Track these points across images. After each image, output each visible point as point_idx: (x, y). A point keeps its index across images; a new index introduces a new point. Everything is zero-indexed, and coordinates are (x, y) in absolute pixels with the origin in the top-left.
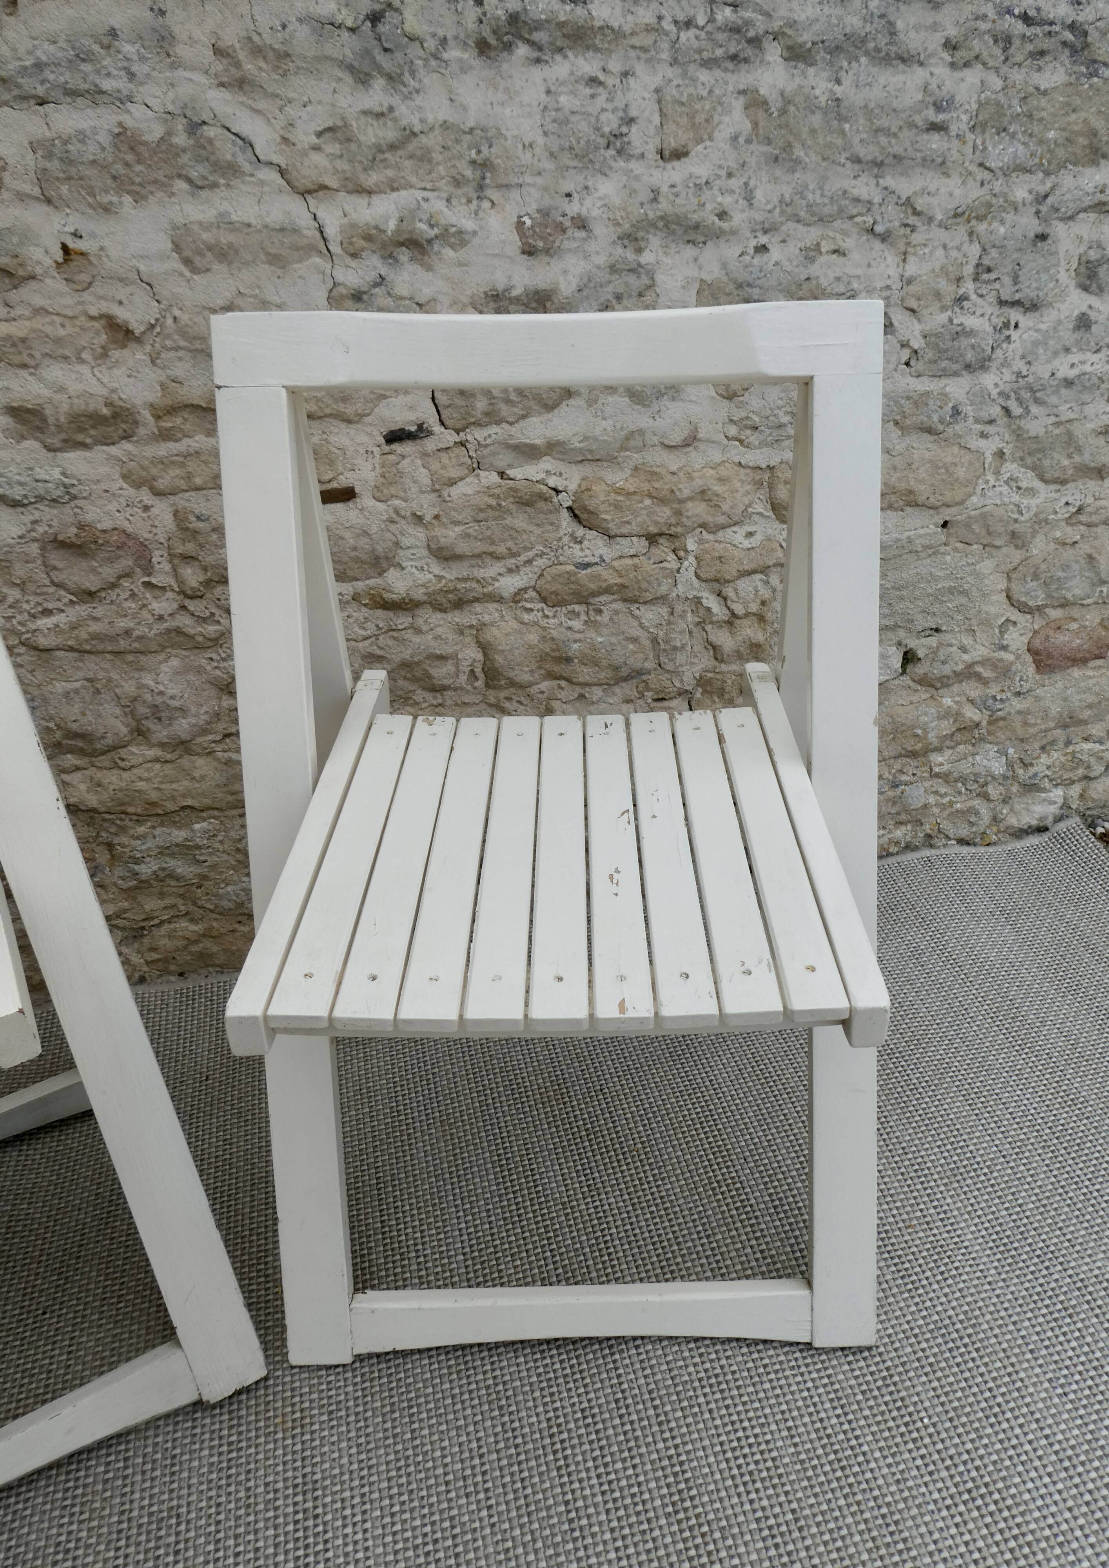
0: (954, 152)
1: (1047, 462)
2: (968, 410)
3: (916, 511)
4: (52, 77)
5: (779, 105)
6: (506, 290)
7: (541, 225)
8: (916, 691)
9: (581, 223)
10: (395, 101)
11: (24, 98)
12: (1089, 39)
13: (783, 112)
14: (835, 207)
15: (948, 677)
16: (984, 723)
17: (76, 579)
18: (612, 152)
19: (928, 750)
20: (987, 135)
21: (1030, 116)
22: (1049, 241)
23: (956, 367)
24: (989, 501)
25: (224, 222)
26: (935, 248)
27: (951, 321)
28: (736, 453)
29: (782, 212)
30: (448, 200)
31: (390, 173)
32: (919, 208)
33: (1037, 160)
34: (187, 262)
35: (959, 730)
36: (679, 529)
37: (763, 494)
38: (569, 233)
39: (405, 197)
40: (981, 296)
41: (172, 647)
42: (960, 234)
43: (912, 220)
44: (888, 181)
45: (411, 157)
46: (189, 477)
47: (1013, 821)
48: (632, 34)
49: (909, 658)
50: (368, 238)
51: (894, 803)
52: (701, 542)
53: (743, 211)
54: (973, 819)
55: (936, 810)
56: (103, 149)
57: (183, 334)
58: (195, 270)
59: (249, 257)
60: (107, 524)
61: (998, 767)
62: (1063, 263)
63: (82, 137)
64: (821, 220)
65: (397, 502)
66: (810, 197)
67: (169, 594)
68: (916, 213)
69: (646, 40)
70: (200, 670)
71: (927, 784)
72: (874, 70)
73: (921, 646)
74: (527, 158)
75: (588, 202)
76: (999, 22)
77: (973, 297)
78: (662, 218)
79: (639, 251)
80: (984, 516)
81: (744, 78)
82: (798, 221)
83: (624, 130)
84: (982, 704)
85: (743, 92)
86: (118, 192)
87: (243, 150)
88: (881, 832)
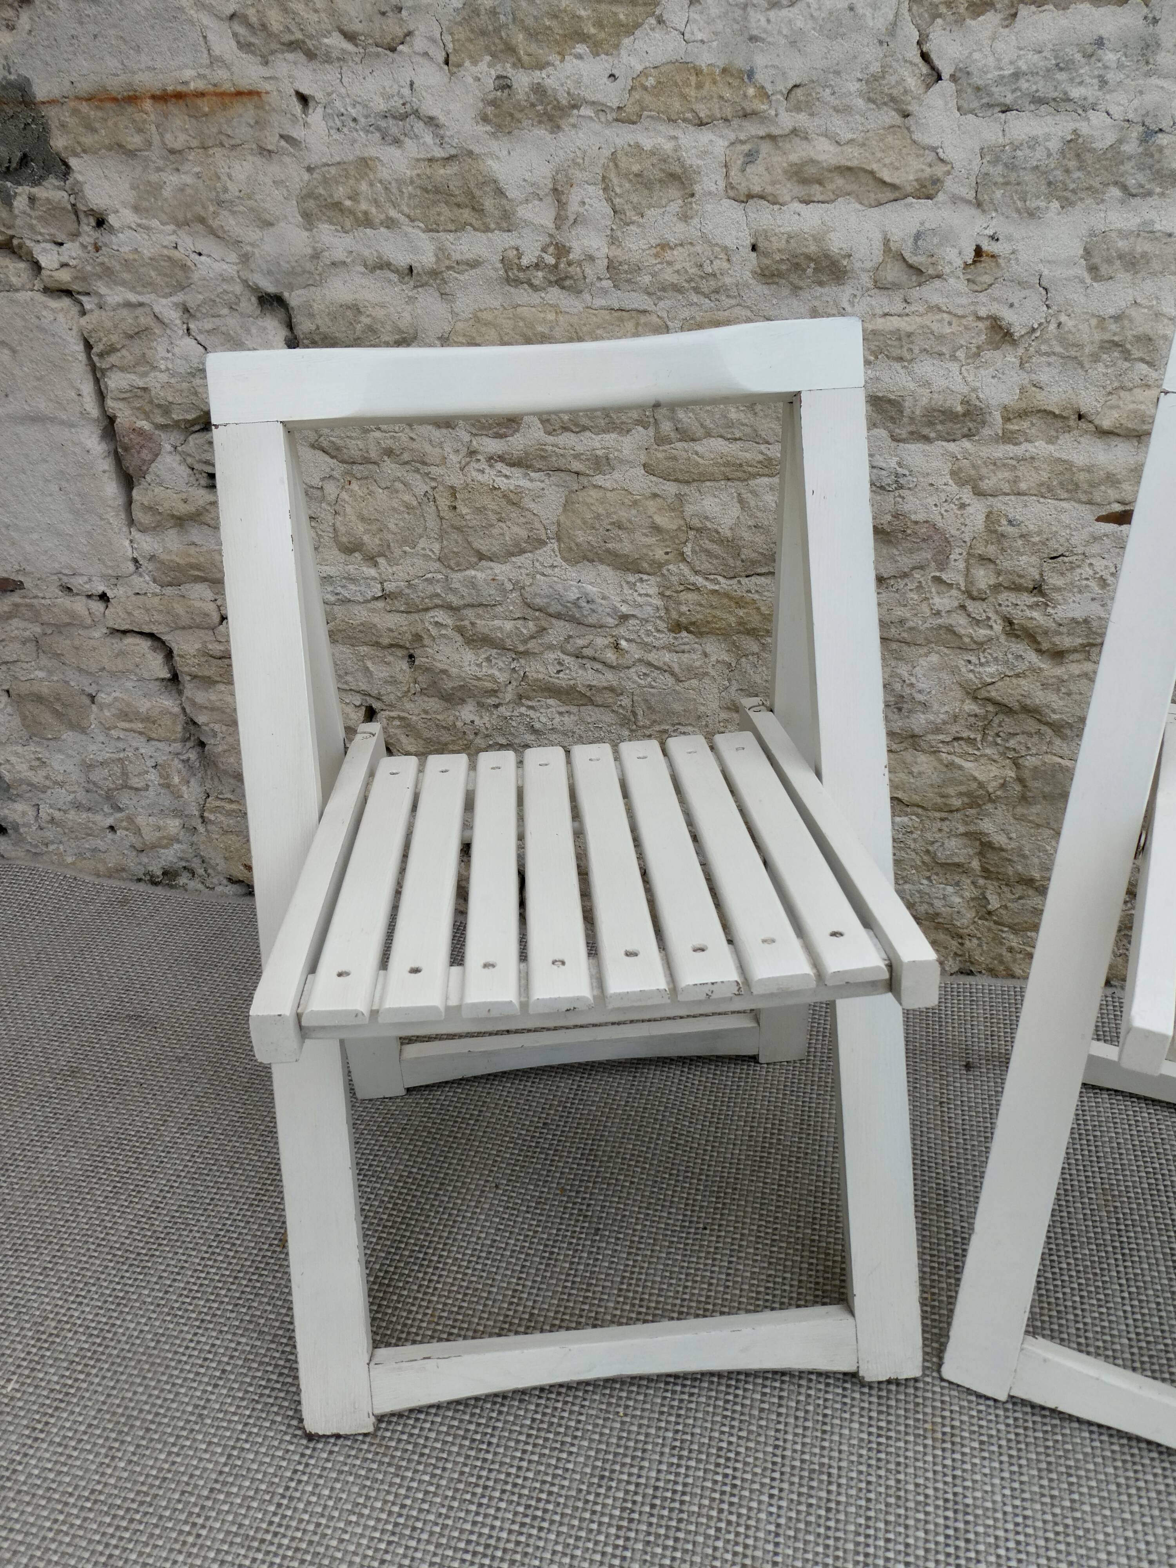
11: (991, 106)
25: (1147, 231)
34: (1092, 269)
41: (936, 643)
46: (1016, 480)
56: (1050, 155)
57: (1062, 340)
58: (1097, 277)
60: (920, 517)
63: (1033, 143)
67: (954, 592)
70: (954, 671)
86: (1049, 198)
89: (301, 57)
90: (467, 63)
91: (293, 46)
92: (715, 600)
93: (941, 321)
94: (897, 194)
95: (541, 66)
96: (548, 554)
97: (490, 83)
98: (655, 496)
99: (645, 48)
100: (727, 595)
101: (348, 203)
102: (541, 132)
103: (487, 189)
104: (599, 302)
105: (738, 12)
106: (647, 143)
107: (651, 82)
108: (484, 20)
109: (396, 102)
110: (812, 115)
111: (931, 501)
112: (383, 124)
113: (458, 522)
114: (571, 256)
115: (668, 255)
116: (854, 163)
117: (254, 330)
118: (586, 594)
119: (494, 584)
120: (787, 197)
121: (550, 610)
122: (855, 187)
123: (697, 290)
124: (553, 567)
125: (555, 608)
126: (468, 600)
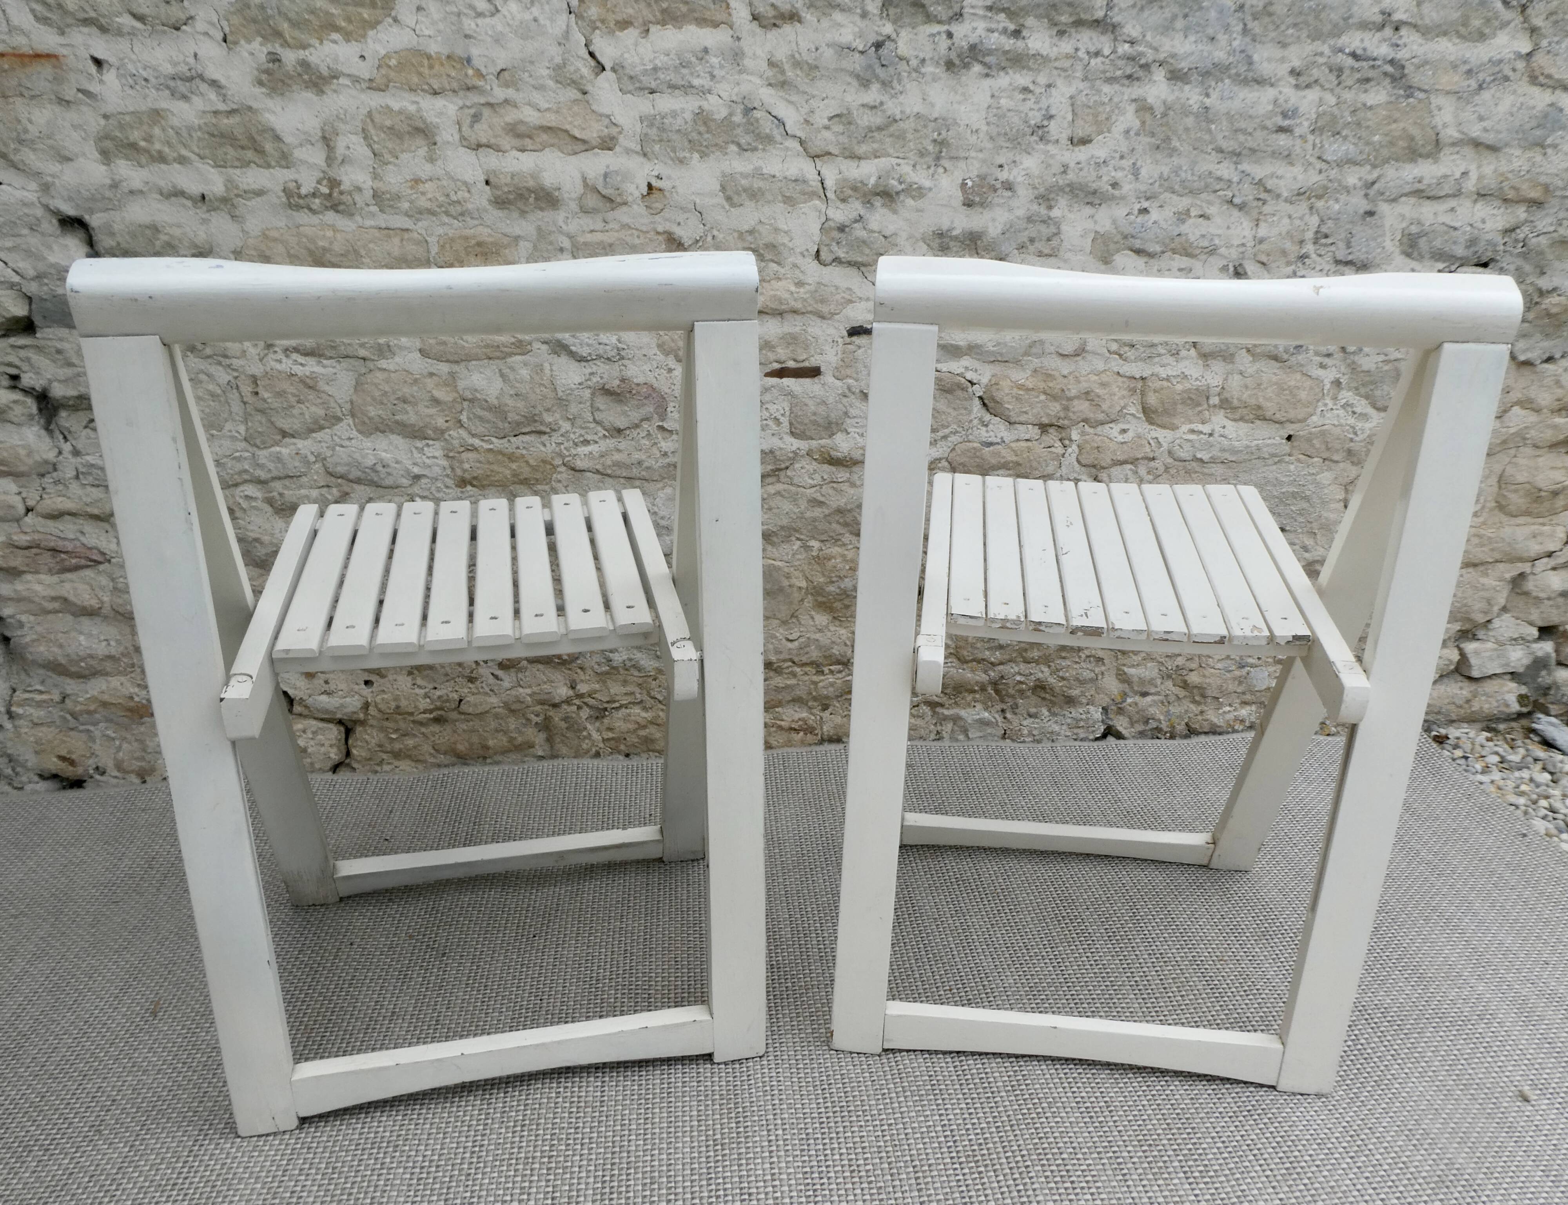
0: (1297, 148)
1: (1378, 393)
3: (1264, 424)
4: (662, 76)
5: (1162, 109)
6: (948, 231)
7: (979, 186)
9: (1009, 186)
10: (885, 98)
11: (641, 89)
12: (1406, 71)
13: (1165, 115)
14: (1203, 184)
17: (611, 419)
18: (1035, 138)
20: (1324, 137)
21: (1359, 124)
22: (1376, 217)
24: (1328, 422)
25: (758, 173)
26: (1281, 218)
27: (1295, 273)
28: (1116, 364)
29: (1161, 185)
30: (914, 166)
31: (875, 146)
32: (1269, 187)
33: (1365, 157)
34: (729, 199)
36: (1066, 422)
37: (1136, 399)
38: (999, 192)
39: (884, 163)
40: (1320, 256)
41: (668, 478)
42: (1302, 208)
43: (1263, 196)
44: (1245, 166)
45: (891, 136)
48: (1056, 59)
50: (855, 189)
51: (1240, 683)
52: (1083, 434)
53: (1131, 183)
56: (686, 123)
58: (733, 205)
59: (770, 198)
60: (641, 380)
62: (1388, 234)
63: (674, 114)
64: (1191, 192)
65: (850, 381)
66: (1183, 175)
67: (675, 437)
68: (1267, 191)
69: (1067, 64)
71: (1271, 668)
72: (1236, 88)
74: (973, 139)
75: (1015, 172)
76: (1332, 58)
77: (1314, 256)
78: (1068, 185)
79: (1050, 208)
80: (1323, 433)
81: (1136, 91)
82: (1173, 192)
83: (1045, 123)
85: (1135, 100)
86: (691, 151)
87: (777, 127)
88: (1228, 708)
89: (94, 30)
90: (242, 42)
91: (87, 22)
92: (491, 457)
93: (632, 235)
94: (586, 147)
95: (304, 47)
96: (345, 429)
97: (263, 57)
98: (431, 374)
99: (386, 38)
100: (500, 452)
101: (143, 144)
102: (309, 95)
103: (266, 135)
104: (369, 223)
105: (454, 18)
106: (396, 106)
107: (393, 62)
108: (254, 12)
109: (183, 69)
110: (517, 90)
111: (647, 368)
112: (172, 84)
113: (260, 405)
114: (342, 187)
115: (421, 187)
116: (553, 124)
117: (55, 247)
118: (382, 460)
119: (297, 457)
120: (508, 147)
121: (351, 477)
122: (556, 141)
123: (447, 213)
124: (350, 439)
125: (355, 474)
126: (275, 473)
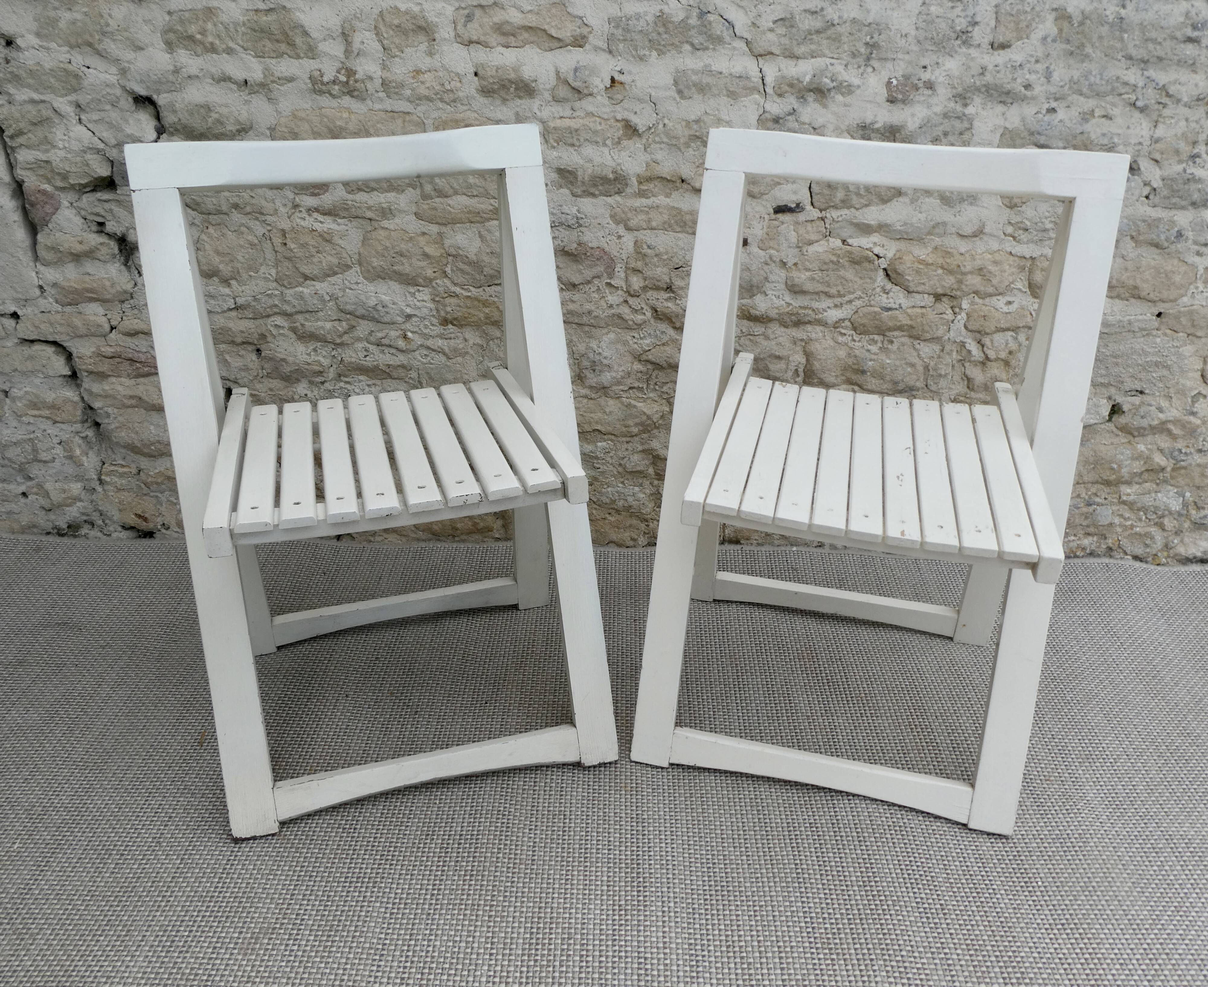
0: (1202, 57)
2: (1190, 234)
3: (1138, 302)
5: (1079, 19)
6: (872, 124)
7: (902, 84)
8: (1117, 435)
9: (930, 86)
10: (826, 5)
13: (1081, 24)
14: (1109, 87)
15: (1145, 429)
16: (1169, 469)
17: (568, 275)
18: (959, 42)
19: (1119, 482)
23: (1183, 203)
24: (1197, 302)
25: (708, 71)
26: (1179, 120)
27: (1185, 171)
28: (1009, 245)
29: (1070, 88)
30: (846, 66)
31: (813, 47)
32: (1171, 93)
34: (680, 92)
35: (1147, 470)
36: (959, 293)
37: (1024, 276)
38: (921, 91)
39: (819, 62)
42: (1200, 112)
43: (1165, 100)
44: (1151, 73)
45: (828, 38)
46: (649, 221)
47: (1181, 550)
49: (1115, 410)
50: (791, 85)
51: (1086, 518)
52: (972, 303)
53: (1042, 85)
54: (1148, 542)
55: (1119, 530)
56: (648, 24)
57: (667, 134)
58: (683, 97)
59: (716, 92)
60: (594, 244)
61: (1175, 505)
63: (638, 16)
64: (1098, 95)
65: (772, 252)
66: (1092, 79)
67: (620, 292)
68: (1168, 95)
70: (625, 343)
71: (1115, 508)
73: (1127, 402)
74: (902, 43)
75: (937, 72)
77: (1204, 156)
78: (985, 86)
79: (966, 105)
80: (1191, 313)
81: (1057, 1)
82: (1081, 95)
83: (970, 29)
84: (1170, 454)
85: (1056, 10)
86: (651, 49)
87: (727, 29)
88: (1073, 538)
92: (469, 303)
93: (595, 122)
94: (561, 44)
96: (354, 275)
98: (424, 234)
100: (476, 299)
101: (199, 37)
103: (297, 31)
104: (378, 106)
106: (403, 7)
111: (600, 234)
113: (288, 255)
114: (357, 76)
115: (421, 77)
116: (533, 24)
117: (131, 121)
118: (382, 301)
119: (316, 297)
120: (495, 44)
121: (357, 313)
122: (536, 39)
123: (442, 100)
124: (357, 283)
125: (360, 311)
126: (298, 308)
